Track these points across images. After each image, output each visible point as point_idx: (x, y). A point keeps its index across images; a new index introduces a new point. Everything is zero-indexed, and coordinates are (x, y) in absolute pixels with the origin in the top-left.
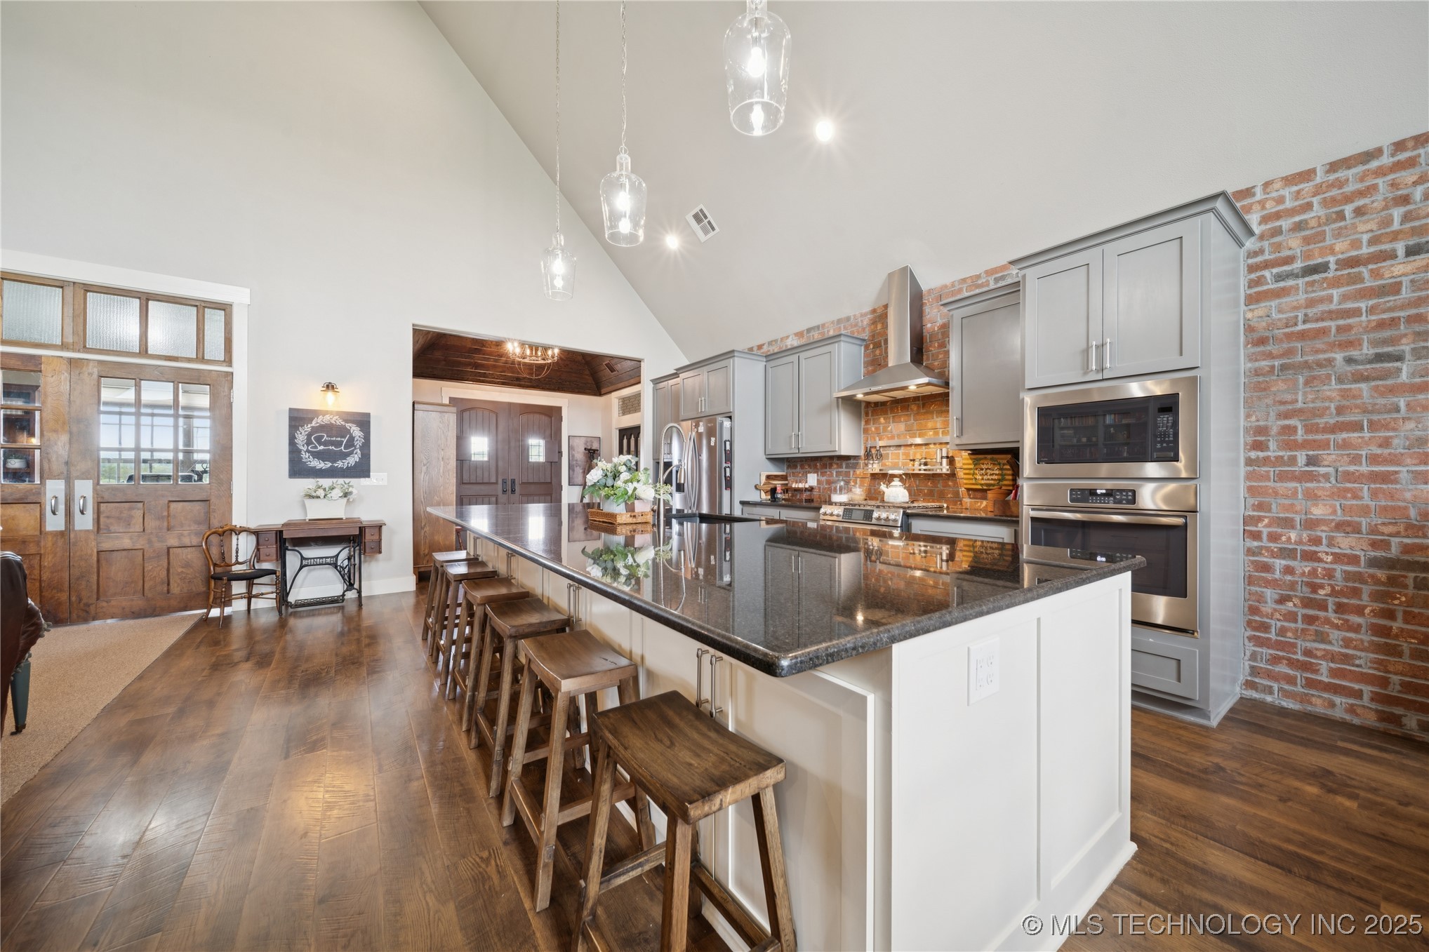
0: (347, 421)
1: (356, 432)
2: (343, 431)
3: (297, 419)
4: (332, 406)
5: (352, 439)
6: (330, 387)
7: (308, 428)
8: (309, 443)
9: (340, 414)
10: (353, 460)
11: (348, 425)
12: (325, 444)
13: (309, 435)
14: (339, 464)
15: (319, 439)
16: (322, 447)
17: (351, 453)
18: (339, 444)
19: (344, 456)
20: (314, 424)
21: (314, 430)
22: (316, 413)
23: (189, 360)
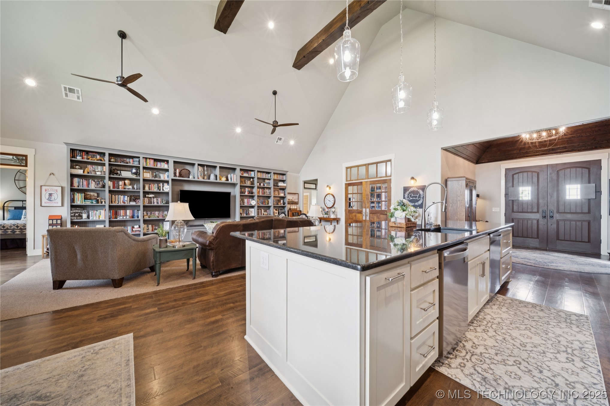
0: (418, 189)
1: (421, 192)
2: (417, 192)
3: (406, 189)
4: (413, 184)
5: (420, 195)
6: (413, 178)
7: (408, 192)
8: (408, 197)
9: (416, 187)
10: (420, 202)
11: (419, 190)
12: (412, 197)
13: (408, 195)
14: (416, 204)
15: (411, 196)
16: (412, 198)
17: (420, 200)
18: (416, 197)
19: (418, 201)
20: (409, 191)
21: (410, 193)
22: (410, 187)
23: (384, 177)
